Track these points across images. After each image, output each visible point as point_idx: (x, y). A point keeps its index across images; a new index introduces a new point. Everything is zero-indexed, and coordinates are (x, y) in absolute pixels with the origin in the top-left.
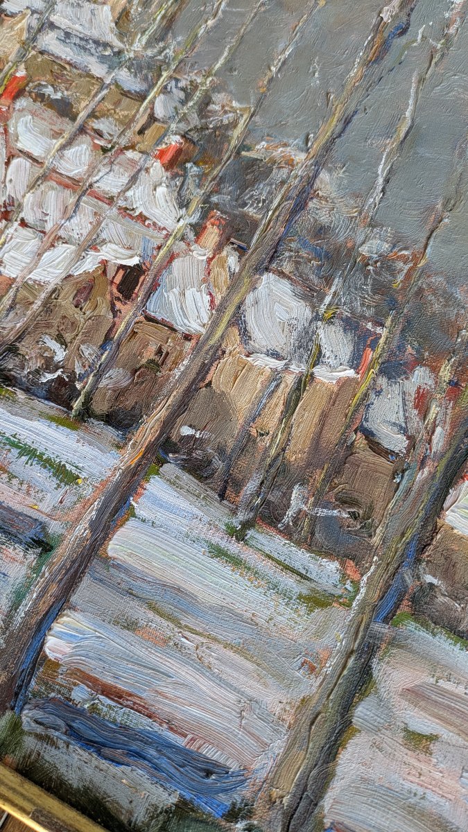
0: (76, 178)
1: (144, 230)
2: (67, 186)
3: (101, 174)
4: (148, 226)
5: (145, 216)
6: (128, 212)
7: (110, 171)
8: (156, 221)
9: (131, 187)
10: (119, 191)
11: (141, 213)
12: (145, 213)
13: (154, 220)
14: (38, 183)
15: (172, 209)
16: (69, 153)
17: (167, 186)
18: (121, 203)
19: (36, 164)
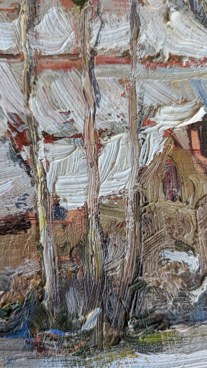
0: (71, 51)
1: (185, 72)
2: (66, 67)
3: (95, 33)
4: (188, 66)
5: (176, 56)
6: (154, 60)
7: (102, 23)
8: (192, 56)
9: (139, 30)
10: (129, 41)
11: (170, 54)
12: (175, 52)
13: (189, 55)
14: (32, 80)
15: (199, 31)
16: (41, 27)
17: (177, 9)
18: (142, 54)
19: (13, 60)
